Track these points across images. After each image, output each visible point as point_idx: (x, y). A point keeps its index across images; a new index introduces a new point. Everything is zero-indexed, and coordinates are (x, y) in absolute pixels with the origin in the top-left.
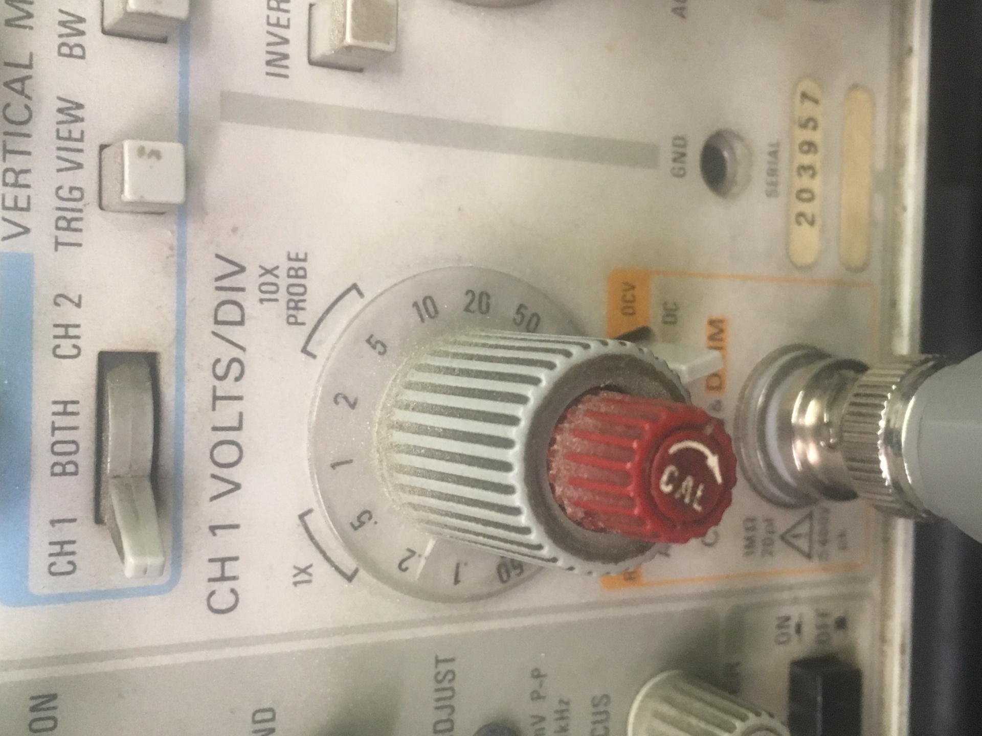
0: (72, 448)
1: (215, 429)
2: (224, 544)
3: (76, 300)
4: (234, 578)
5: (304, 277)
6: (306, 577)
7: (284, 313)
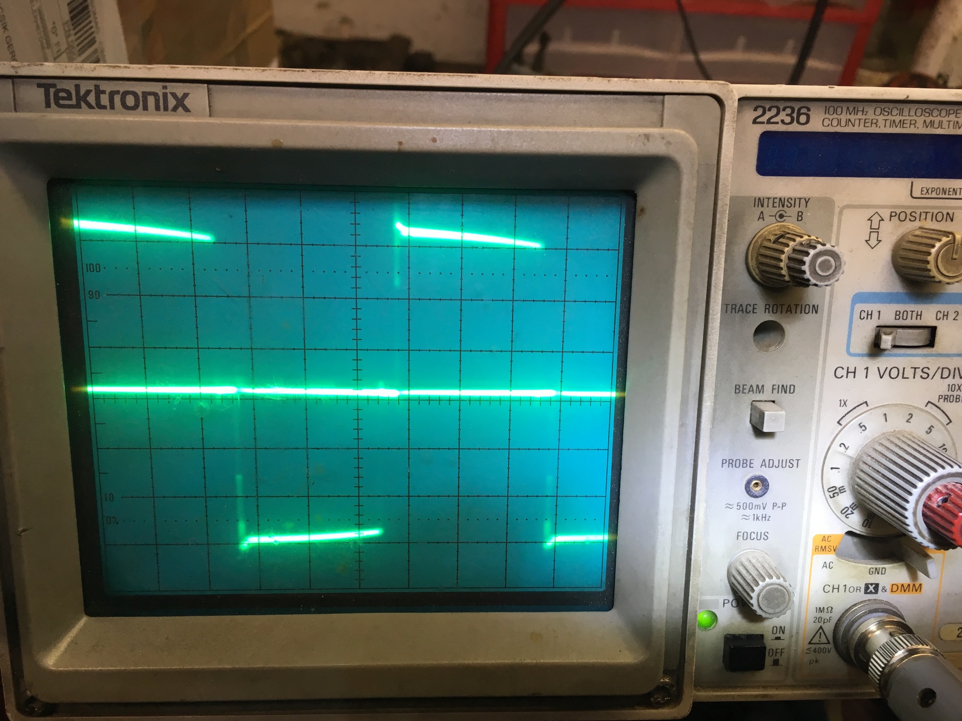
0: (905, 318)
1: (904, 368)
2: (861, 373)
3: (956, 319)
4: (847, 377)
5: (956, 402)
6: (842, 405)
7: (943, 394)
